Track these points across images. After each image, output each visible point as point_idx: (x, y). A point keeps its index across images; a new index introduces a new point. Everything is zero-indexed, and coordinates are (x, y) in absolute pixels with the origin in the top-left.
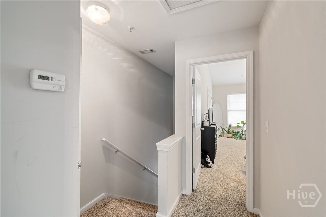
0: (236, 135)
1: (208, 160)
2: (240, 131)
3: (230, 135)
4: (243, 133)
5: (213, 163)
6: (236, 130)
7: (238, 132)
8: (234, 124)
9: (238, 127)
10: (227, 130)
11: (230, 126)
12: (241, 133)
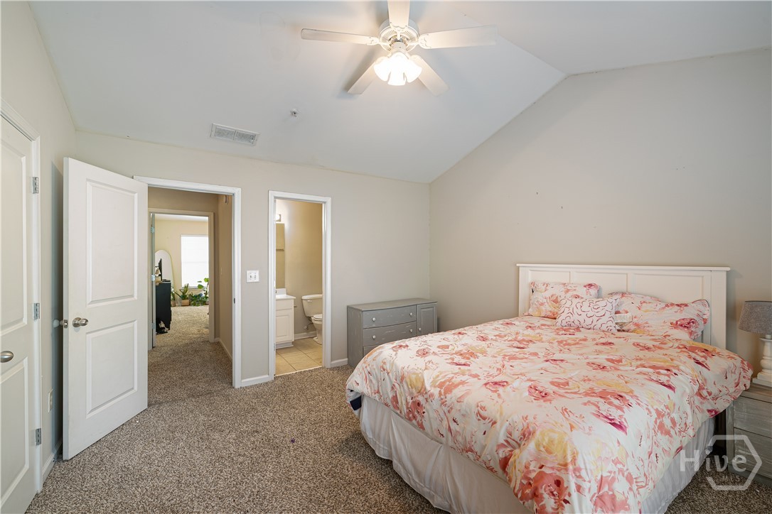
0: (196, 300)
1: (162, 325)
2: (203, 293)
3: (187, 301)
4: (208, 296)
5: (169, 327)
6: (195, 293)
7: (200, 295)
8: (193, 284)
9: (200, 287)
10: (181, 294)
11: (186, 287)
12: (204, 295)
